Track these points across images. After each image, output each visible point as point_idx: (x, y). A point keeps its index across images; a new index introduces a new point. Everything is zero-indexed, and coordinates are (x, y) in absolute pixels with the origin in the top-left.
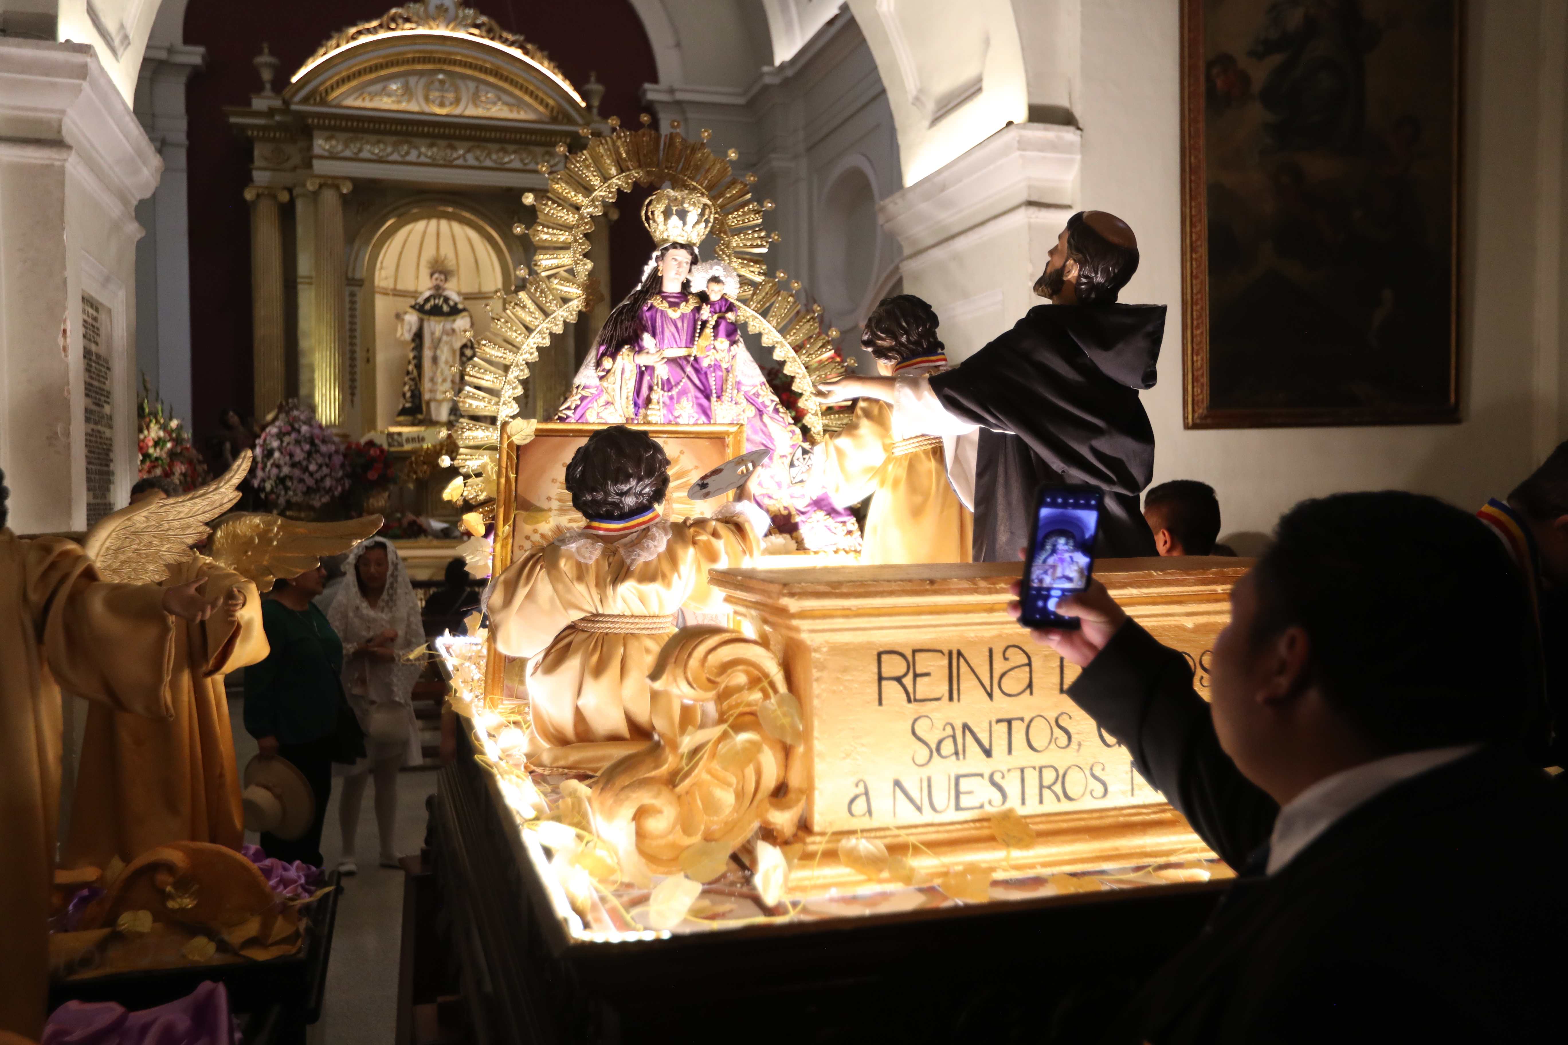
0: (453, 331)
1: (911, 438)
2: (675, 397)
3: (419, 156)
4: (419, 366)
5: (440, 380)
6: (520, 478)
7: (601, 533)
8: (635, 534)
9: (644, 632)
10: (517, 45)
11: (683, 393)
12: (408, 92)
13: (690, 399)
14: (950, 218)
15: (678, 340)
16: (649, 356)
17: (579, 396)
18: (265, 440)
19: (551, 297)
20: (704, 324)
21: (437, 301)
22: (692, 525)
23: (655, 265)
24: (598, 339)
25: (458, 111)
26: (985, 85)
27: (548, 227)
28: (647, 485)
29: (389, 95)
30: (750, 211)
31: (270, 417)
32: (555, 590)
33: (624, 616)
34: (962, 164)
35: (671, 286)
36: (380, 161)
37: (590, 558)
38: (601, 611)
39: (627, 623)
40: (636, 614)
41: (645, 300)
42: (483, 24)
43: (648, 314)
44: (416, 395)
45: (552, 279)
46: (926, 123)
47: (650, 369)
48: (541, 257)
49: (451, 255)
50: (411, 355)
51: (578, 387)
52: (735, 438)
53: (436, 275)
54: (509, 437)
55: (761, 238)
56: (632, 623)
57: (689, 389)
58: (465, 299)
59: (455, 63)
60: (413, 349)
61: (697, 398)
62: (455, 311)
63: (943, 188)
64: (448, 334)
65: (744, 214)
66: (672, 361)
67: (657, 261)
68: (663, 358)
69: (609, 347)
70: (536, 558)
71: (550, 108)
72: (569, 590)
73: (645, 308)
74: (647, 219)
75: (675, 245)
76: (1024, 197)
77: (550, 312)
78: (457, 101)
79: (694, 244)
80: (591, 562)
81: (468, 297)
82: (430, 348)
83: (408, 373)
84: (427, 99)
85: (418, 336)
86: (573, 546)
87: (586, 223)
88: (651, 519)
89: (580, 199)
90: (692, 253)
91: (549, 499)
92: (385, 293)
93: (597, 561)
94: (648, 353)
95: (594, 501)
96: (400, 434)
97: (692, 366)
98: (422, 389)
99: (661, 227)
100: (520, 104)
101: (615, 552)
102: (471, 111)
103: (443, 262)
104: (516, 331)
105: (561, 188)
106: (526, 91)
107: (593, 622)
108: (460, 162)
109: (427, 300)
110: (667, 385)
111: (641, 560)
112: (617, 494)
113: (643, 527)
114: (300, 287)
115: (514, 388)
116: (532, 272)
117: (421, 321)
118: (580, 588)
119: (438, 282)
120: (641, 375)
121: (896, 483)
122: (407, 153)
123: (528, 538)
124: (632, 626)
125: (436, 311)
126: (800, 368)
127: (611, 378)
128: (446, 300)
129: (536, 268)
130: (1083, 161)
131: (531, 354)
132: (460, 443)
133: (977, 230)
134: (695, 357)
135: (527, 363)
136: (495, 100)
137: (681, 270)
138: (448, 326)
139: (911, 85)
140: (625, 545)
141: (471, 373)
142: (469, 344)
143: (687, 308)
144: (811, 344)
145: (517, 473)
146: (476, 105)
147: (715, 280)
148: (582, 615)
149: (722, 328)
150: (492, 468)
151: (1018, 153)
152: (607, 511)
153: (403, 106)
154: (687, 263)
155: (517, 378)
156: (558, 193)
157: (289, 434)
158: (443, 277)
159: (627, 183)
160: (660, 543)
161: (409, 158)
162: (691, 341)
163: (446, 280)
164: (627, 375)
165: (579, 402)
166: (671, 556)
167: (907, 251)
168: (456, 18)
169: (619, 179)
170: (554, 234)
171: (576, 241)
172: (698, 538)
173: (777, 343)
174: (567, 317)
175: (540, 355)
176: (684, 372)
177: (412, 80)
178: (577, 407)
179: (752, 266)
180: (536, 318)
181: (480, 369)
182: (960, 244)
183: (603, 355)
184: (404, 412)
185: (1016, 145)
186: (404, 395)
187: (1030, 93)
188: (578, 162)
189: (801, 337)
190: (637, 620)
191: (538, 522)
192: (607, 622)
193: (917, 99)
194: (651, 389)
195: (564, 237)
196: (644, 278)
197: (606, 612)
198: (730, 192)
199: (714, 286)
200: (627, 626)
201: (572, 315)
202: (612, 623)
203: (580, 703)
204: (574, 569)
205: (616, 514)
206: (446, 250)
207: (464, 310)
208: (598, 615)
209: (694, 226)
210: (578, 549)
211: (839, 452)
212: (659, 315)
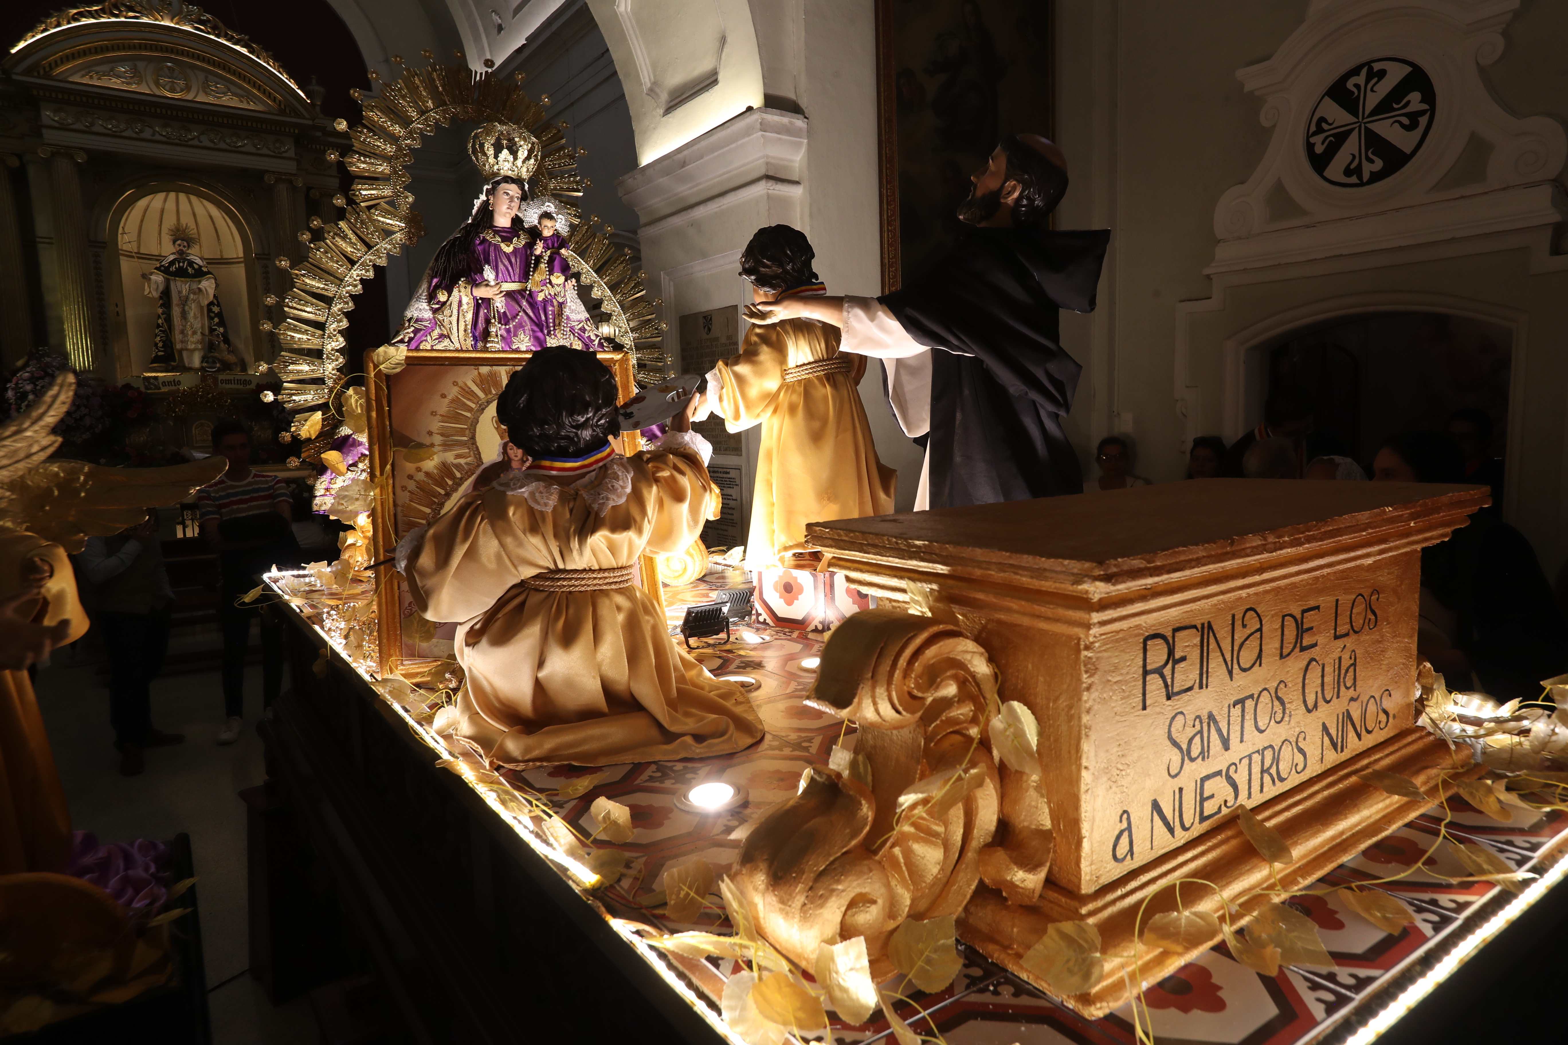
0: (200, 289)
1: (804, 365)
2: (512, 330)
3: (153, 135)
4: (169, 319)
5: (190, 333)
6: (393, 412)
7: (554, 473)
8: (594, 473)
9: (613, 587)
10: (242, 43)
11: (520, 326)
12: (136, 75)
13: (527, 332)
14: (686, 191)
15: (512, 274)
16: (488, 288)
17: (412, 329)
18: (17, 384)
19: (372, 229)
20: (539, 258)
21: (181, 264)
22: (649, 461)
23: (485, 199)
24: (428, 271)
25: (190, 97)
26: (720, 77)
27: (365, 156)
28: (603, 415)
29: (118, 76)
30: (565, 155)
31: (20, 363)
32: (502, 545)
33: (591, 570)
34: (703, 144)
35: (503, 221)
36: (114, 136)
37: (546, 505)
38: (561, 566)
39: (595, 578)
40: (604, 566)
41: (477, 234)
42: (208, 21)
43: (480, 248)
44: (168, 344)
45: (373, 211)
46: (661, 111)
47: (487, 301)
48: (360, 186)
49: (192, 225)
50: (160, 311)
51: (410, 320)
52: (620, 366)
53: (179, 242)
54: (376, 366)
55: (577, 183)
56: (600, 578)
57: (525, 322)
58: (208, 263)
59: (183, 53)
60: (162, 306)
61: (533, 331)
62: (200, 274)
63: (684, 164)
64: (194, 293)
65: (560, 158)
66: (509, 295)
67: (487, 196)
68: (501, 292)
69: (443, 278)
70: (474, 506)
71: (277, 102)
72: (520, 544)
73: (478, 242)
74: (475, 152)
75: (507, 179)
76: (762, 171)
77: (372, 244)
78: (188, 88)
79: (524, 180)
80: (549, 510)
81: (211, 262)
82: (178, 305)
83: (158, 326)
84: (157, 84)
85: (166, 294)
86: (524, 491)
87: (405, 155)
88: (609, 455)
89: (397, 129)
90: (522, 189)
91: (430, 433)
92: (130, 256)
93: (555, 508)
94: (487, 285)
95: (544, 436)
96: (156, 378)
97: (527, 301)
98: (173, 340)
99: (491, 160)
100: (249, 97)
101: (576, 496)
102: (201, 98)
103: (184, 231)
104: (337, 262)
105: (375, 116)
106: (254, 85)
107: (553, 579)
108: (195, 142)
109: (172, 263)
110: (504, 319)
111: (611, 504)
112: (572, 427)
113: (601, 464)
114: (40, 246)
115: (340, 321)
116: (351, 202)
117: (167, 282)
118: (535, 541)
119: (181, 247)
120: (477, 307)
121: (792, 409)
122: (141, 131)
123: (410, 477)
124: (601, 582)
125: (181, 273)
126: (616, 306)
127: (447, 312)
128: (191, 263)
129: (355, 198)
130: (809, 144)
131: (355, 286)
132: (284, 378)
133: (717, 200)
134: (530, 291)
135: (351, 296)
136: (226, 90)
137: (513, 204)
138: (194, 286)
139: (646, 79)
140: (585, 487)
141: (290, 304)
142: (215, 302)
143: (520, 242)
144: (626, 284)
145: (389, 406)
146: (207, 94)
147: (547, 215)
148: (533, 572)
149: (557, 263)
150: (357, 401)
151: (761, 133)
152: (559, 446)
153: (133, 87)
154: (518, 198)
155: (339, 310)
156: (374, 121)
157: (42, 378)
158: (185, 244)
159: (445, 118)
160: (626, 484)
161: (142, 135)
162: (525, 276)
163: (189, 246)
164: (465, 307)
165: (412, 335)
166: (637, 497)
167: (643, 219)
168: (180, 12)
169: (435, 113)
170: (373, 164)
171: (395, 172)
172: (660, 474)
173: (595, 282)
174: (390, 250)
175: (363, 288)
176: (521, 307)
177: (141, 65)
178: (411, 339)
179: (569, 209)
180: (358, 250)
181: (301, 300)
182: (700, 212)
183: (437, 287)
184: (157, 359)
185: (759, 126)
186: (156, 345)
187: (765, 84)
188: (393, 90)
189: (615, 278)
190: (606, 574)
191: (422, 460)
192: (571, 579)
193: (652, 91)
194: (488, 322)
195: (383, 168)
196: (474, 212)
197: (569, 567)
198: (545, 136)
199: (547, 223)
200: (595, 582)
201: (395, 248)
202: (577, 579)
203: (541, 675)
204: (526, 518)
205: (571, 450)
206: (186, 220)
207: (209, 273)
208: (558, 571)
209: (524, 162)
210: (532, 494)
211: (739, 379)
212: (492, 249)
